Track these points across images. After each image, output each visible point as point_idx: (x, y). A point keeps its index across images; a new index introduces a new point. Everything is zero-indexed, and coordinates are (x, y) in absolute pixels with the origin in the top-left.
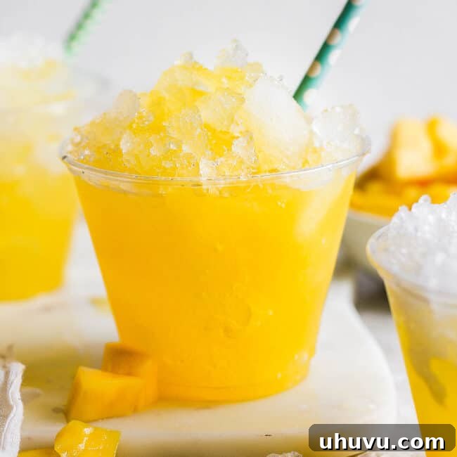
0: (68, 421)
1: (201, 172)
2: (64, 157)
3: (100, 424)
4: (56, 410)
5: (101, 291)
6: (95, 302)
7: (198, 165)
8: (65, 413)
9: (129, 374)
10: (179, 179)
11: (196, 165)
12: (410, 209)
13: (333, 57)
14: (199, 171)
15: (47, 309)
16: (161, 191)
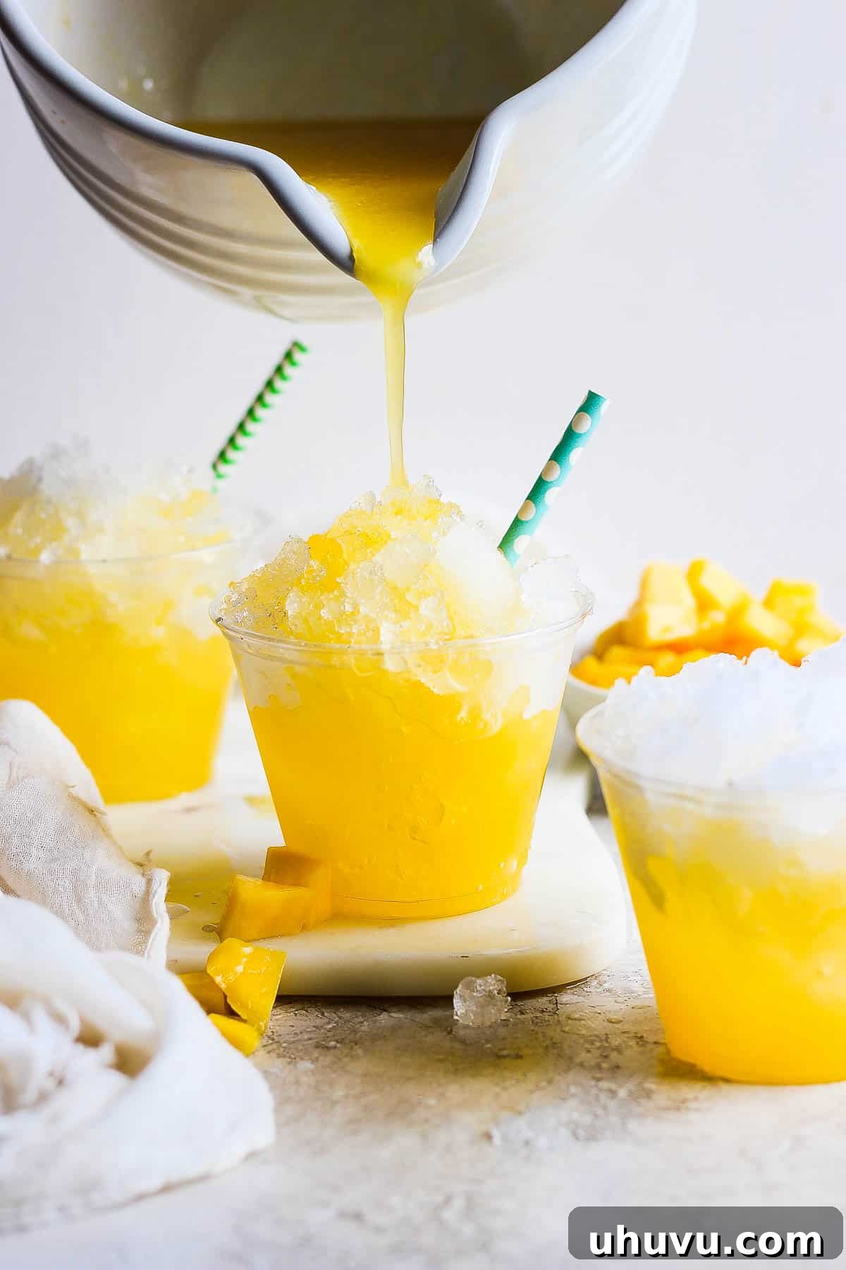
0: (222, 939)
1: (382, 638)
2: (220, 619)
3: (263, 945)
4: (208, 929)
5: (262, 787)
6: (251, 801)
7: (379, 632)
8: (218, 932)
9: (297, 884)
10: (356, 646)
11: (376, 631)
12: (629, 683)
13: (550, 496)
14: (379, 638)
15: (189, 810)
16: (335, 660)
